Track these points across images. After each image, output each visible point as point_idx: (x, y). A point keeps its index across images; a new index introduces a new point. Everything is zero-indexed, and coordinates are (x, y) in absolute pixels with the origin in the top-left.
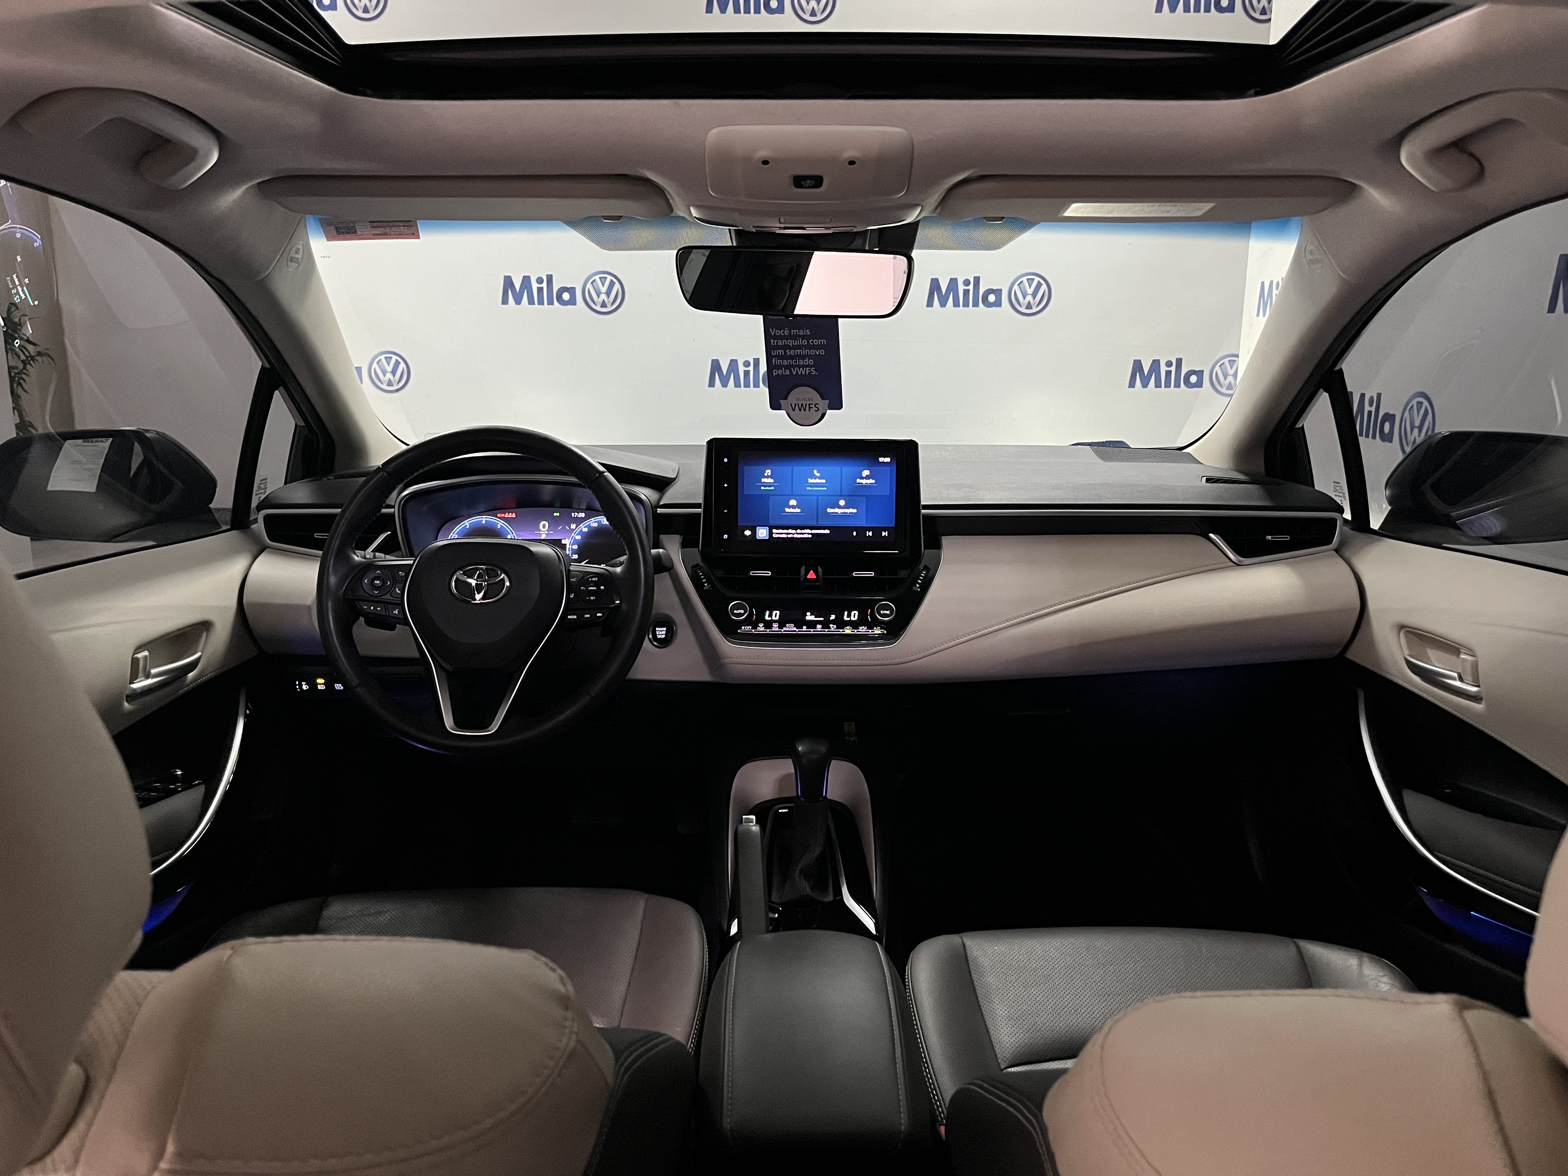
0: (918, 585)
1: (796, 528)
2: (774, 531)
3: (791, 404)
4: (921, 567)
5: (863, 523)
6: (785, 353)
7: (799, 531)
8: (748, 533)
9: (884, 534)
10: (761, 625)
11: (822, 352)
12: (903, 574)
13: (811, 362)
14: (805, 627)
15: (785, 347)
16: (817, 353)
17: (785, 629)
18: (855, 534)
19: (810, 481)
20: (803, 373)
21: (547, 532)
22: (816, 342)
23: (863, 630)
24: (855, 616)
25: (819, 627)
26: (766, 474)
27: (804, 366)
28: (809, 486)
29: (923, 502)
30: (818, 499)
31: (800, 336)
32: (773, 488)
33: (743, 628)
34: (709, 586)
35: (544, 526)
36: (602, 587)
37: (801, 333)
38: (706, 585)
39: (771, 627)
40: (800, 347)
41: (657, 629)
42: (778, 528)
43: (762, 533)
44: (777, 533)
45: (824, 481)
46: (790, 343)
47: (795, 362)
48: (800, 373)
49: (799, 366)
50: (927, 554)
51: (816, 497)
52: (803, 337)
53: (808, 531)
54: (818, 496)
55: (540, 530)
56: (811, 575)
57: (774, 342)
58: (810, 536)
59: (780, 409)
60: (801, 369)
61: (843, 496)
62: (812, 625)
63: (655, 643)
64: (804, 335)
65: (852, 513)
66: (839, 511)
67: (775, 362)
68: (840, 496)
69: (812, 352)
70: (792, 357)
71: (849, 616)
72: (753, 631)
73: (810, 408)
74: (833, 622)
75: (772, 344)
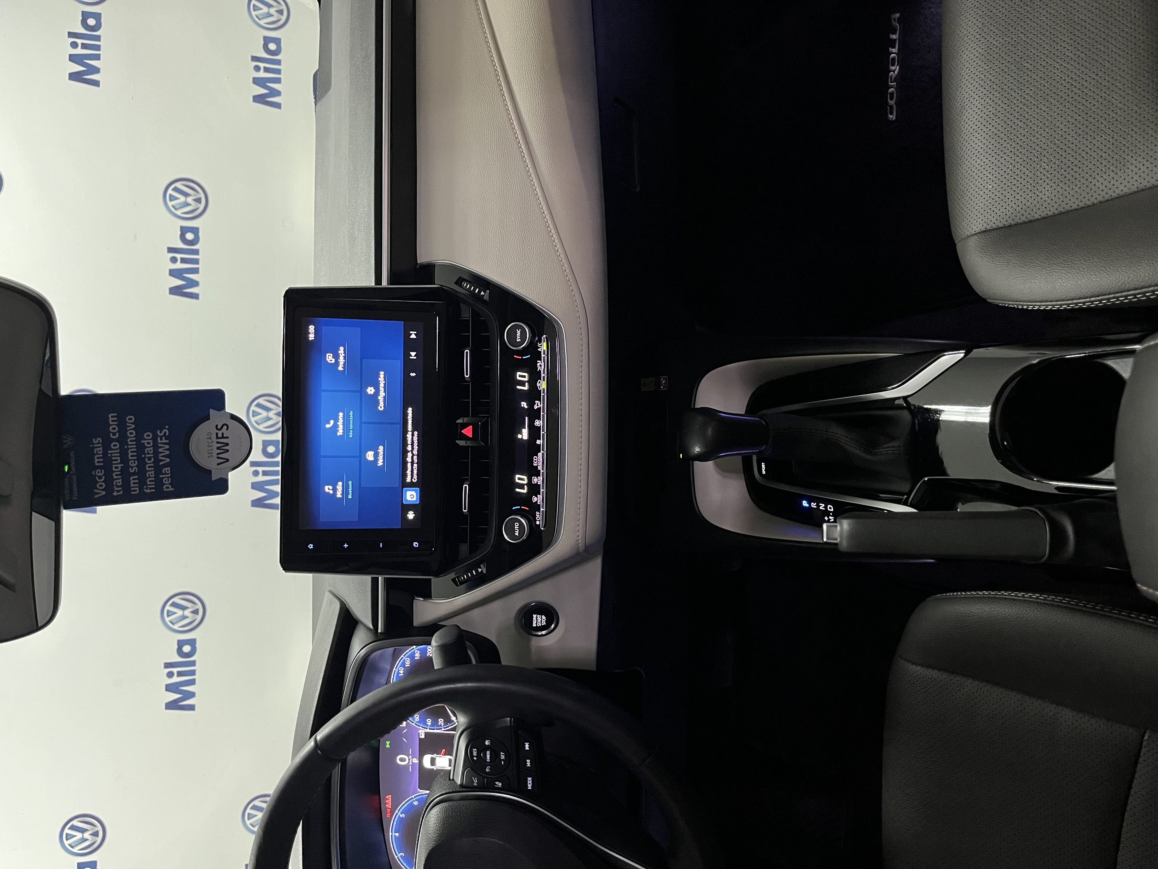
0: (482, 293)
1: (405, 452)
2: (408, 480)
3: (218, 464)
4: (456, 288)
5: (398, 364)
6: (134, 474)
7: (409, 448)
8: (411, 515)
9: (413, 336)
10: (535, 499)
11: (130, 419)
12: (466, 314)
13: (148, 436)
14: (538, 442)
15: (125, 473)
16: (133, 426)
17: (540, 468)
18: (413, 374)
19: (340, 432)
20: (167, 447)
21: (410, 757)
22: (113, 427)
23: (541, 366)
24: (522, 376)
25: (537, 423)
26: (331, 492)
27: (156, 446)
28: (348, 435)
29: (372, 283)
30: (365, 423)
31: (105, 453)
32: (350, 482)
33: (538, 523)
34: (482, 566)
35: (402, 760)
36: (487, 743)
37: (99, 450)
38: (480, 570)
39: (537, 486)
40: (124, 454)
41: (534, 625)
42: (404, 475)
43: (411, 496)
44: (412, 477)
45: (341, 414)
46: (117, 466)
47: (149, 459)
48: (168, 452)
49: (156, 453)
50: (440, 281)
51: (363, 425)
52: (106, 447)
53: (409, 436)
54: (361, 423)
55: (408, 765)
56: (468, 431)
57: (118, 491)
58: (416, 433)
59: (226, 481)
60: (160, 450)
61: (361, 388)
62: (534, 432)
63: (553, 626)
64: (103, 446)
65: (385, 378)
66: (382, 394)
67: (150, 489)
68: (361, 395)
69: (131, 434)
70: (141, 463)
71: (522, 383)
72: (542, 509)
73: (223, 437)
74: (531, 404)
75: (121, 493)
